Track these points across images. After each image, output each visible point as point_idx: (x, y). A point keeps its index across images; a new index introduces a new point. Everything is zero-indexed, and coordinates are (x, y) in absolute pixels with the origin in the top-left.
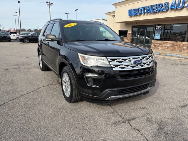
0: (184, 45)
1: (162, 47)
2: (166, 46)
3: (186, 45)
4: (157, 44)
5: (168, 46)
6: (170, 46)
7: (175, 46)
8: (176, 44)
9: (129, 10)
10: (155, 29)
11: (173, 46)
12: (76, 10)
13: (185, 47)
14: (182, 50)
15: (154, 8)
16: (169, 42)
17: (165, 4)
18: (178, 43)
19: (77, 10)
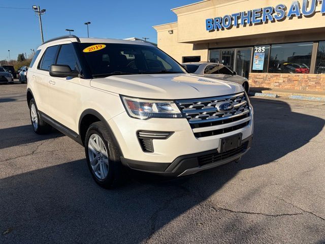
0: (309, 79)
2: (277, 81)
3: (313, 78)
5: (280, 81)
6: (284, 81)
7: (294, 81)
8: (295, 78)
9: (207, 20)
10: (254, 52)
11: (290, 80)
12: (86, 24)
13: (312, 81)
14: (307, 88)
15: (257, 15)
17: (279, 7)
19: (89, 23)
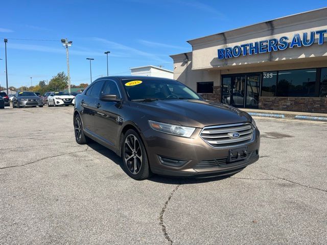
0: (314, 102)
1: (277, 106)
2: (285, 104)
3: (318, 101)
4: (269, 101)
5: (287, 104)
6: (291, 104)
7: (300, 103)
8: (302, 101)
9: (219, 50)
10: (262, 78)
11: (296, 103)
13: (317, 104)
15: (263, 46)
16: (289, 98)
17: (282, 39)
18: (305, 99)
